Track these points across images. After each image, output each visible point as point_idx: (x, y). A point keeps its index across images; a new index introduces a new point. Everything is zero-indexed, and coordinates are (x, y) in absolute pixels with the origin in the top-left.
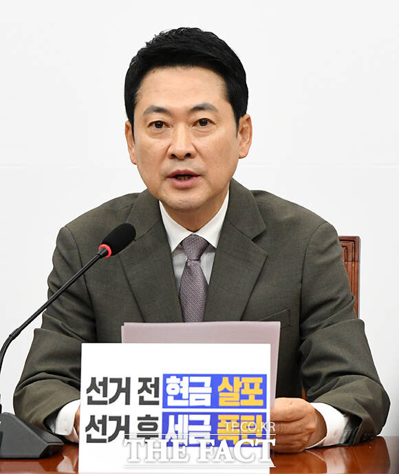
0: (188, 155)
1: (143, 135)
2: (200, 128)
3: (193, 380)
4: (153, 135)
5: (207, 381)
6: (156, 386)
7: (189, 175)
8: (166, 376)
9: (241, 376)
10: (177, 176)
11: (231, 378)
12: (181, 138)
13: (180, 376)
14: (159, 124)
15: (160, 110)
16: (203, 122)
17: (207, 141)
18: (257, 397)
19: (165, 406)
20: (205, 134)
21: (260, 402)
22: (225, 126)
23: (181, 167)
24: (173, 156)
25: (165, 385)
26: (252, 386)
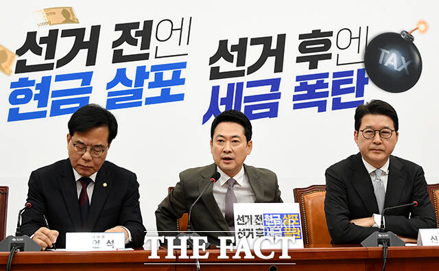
0: (230, 152)
1: (215, 144)
2: (234, 143)
3: (274, 216)
4: (219, 144)
5: (279, 216)
6: (261, 218)
7: (229, 159)
8: (264, 214)
9: (290, 214)
10: (225, 159)
11: (287, 214)
12: (228, 146)
13: (269, 214)
14: (220, 141)
15: (221, 136)
16: (235, 141)
17: (236, 148)
18: (297, 221)
19: (265, 225)
20: (236, 145)
21: (298, 223)
22: (243, 143)
23: (227, 156)
24: (225, 152)
25: (264, 218)
26: (294, 218)
